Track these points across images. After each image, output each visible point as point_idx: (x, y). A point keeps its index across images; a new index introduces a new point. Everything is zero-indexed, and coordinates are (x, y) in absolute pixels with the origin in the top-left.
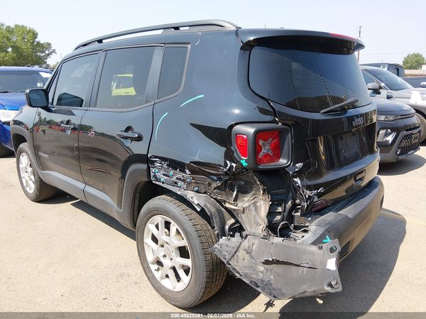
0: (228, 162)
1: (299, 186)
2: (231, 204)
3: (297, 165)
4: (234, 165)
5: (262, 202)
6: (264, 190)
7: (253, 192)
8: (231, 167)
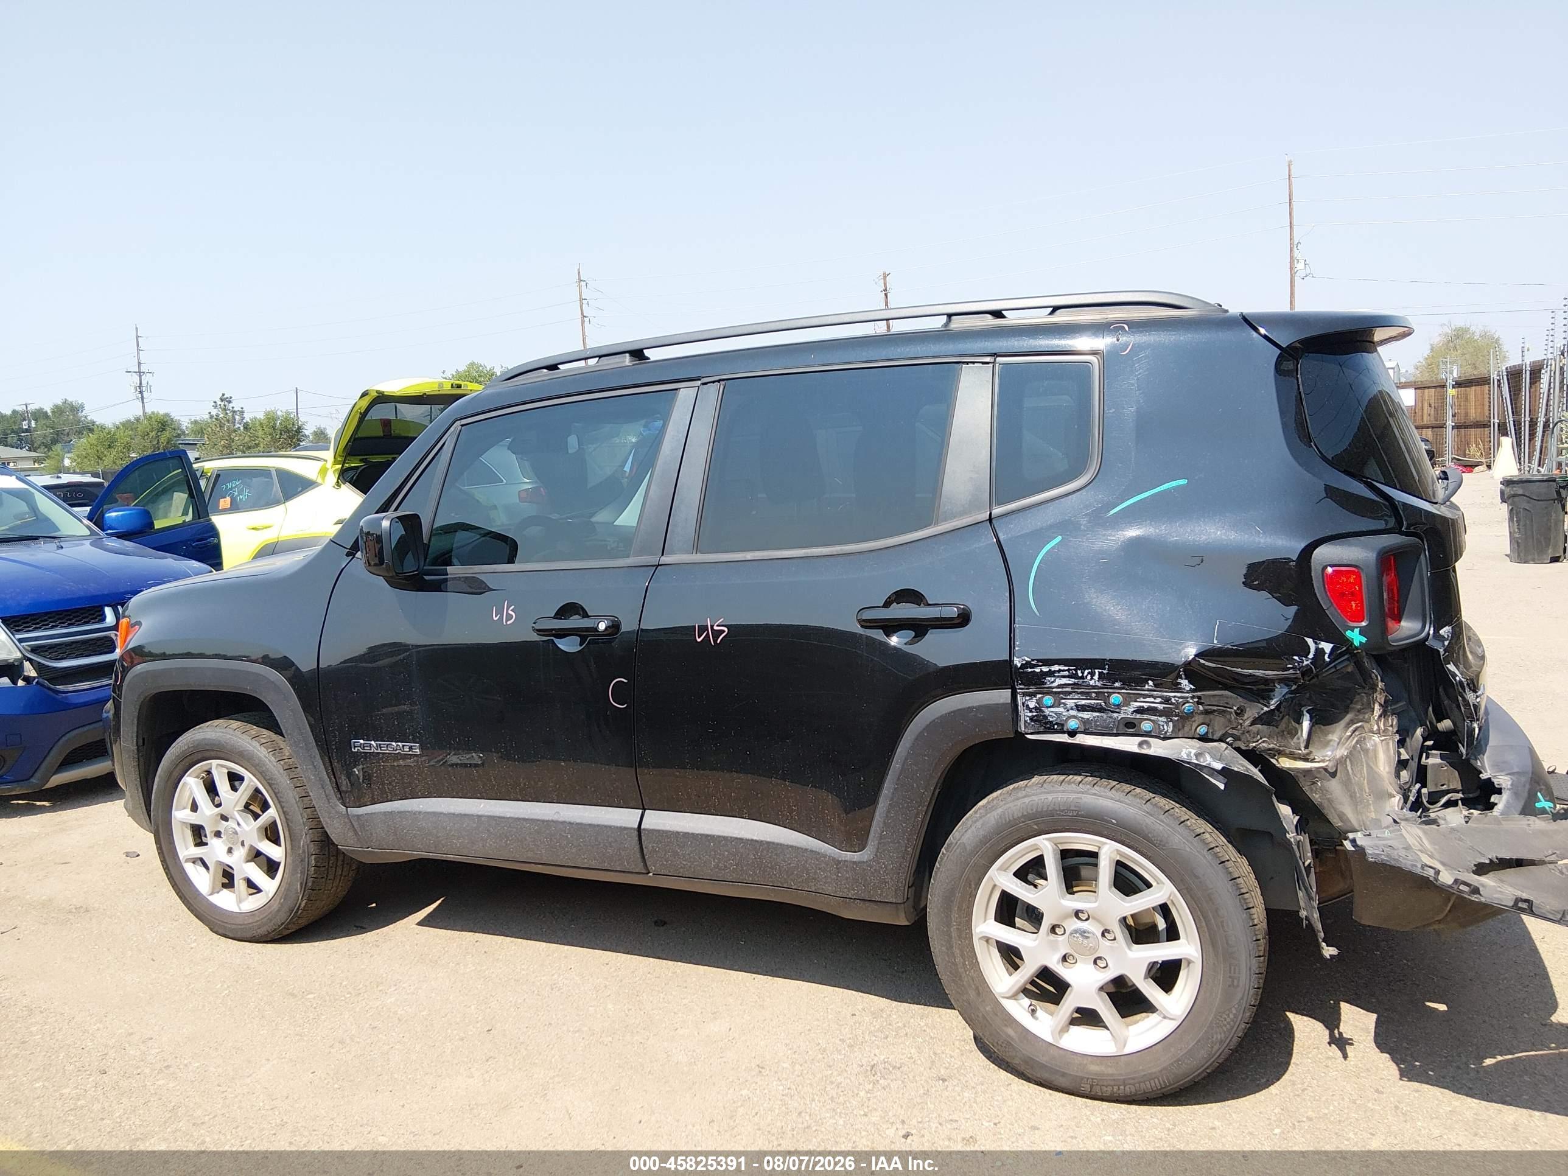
0: (1310, 641)
1: (1461, 681)
2: (1293, 757)
3: (1442, 632)
4: (1327, 647)
5: (1376, 738)
6: (1385, 706)
7: (1349, 717)
8: (1320, 652)
